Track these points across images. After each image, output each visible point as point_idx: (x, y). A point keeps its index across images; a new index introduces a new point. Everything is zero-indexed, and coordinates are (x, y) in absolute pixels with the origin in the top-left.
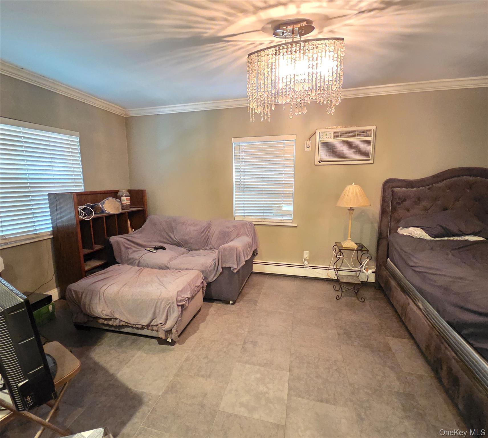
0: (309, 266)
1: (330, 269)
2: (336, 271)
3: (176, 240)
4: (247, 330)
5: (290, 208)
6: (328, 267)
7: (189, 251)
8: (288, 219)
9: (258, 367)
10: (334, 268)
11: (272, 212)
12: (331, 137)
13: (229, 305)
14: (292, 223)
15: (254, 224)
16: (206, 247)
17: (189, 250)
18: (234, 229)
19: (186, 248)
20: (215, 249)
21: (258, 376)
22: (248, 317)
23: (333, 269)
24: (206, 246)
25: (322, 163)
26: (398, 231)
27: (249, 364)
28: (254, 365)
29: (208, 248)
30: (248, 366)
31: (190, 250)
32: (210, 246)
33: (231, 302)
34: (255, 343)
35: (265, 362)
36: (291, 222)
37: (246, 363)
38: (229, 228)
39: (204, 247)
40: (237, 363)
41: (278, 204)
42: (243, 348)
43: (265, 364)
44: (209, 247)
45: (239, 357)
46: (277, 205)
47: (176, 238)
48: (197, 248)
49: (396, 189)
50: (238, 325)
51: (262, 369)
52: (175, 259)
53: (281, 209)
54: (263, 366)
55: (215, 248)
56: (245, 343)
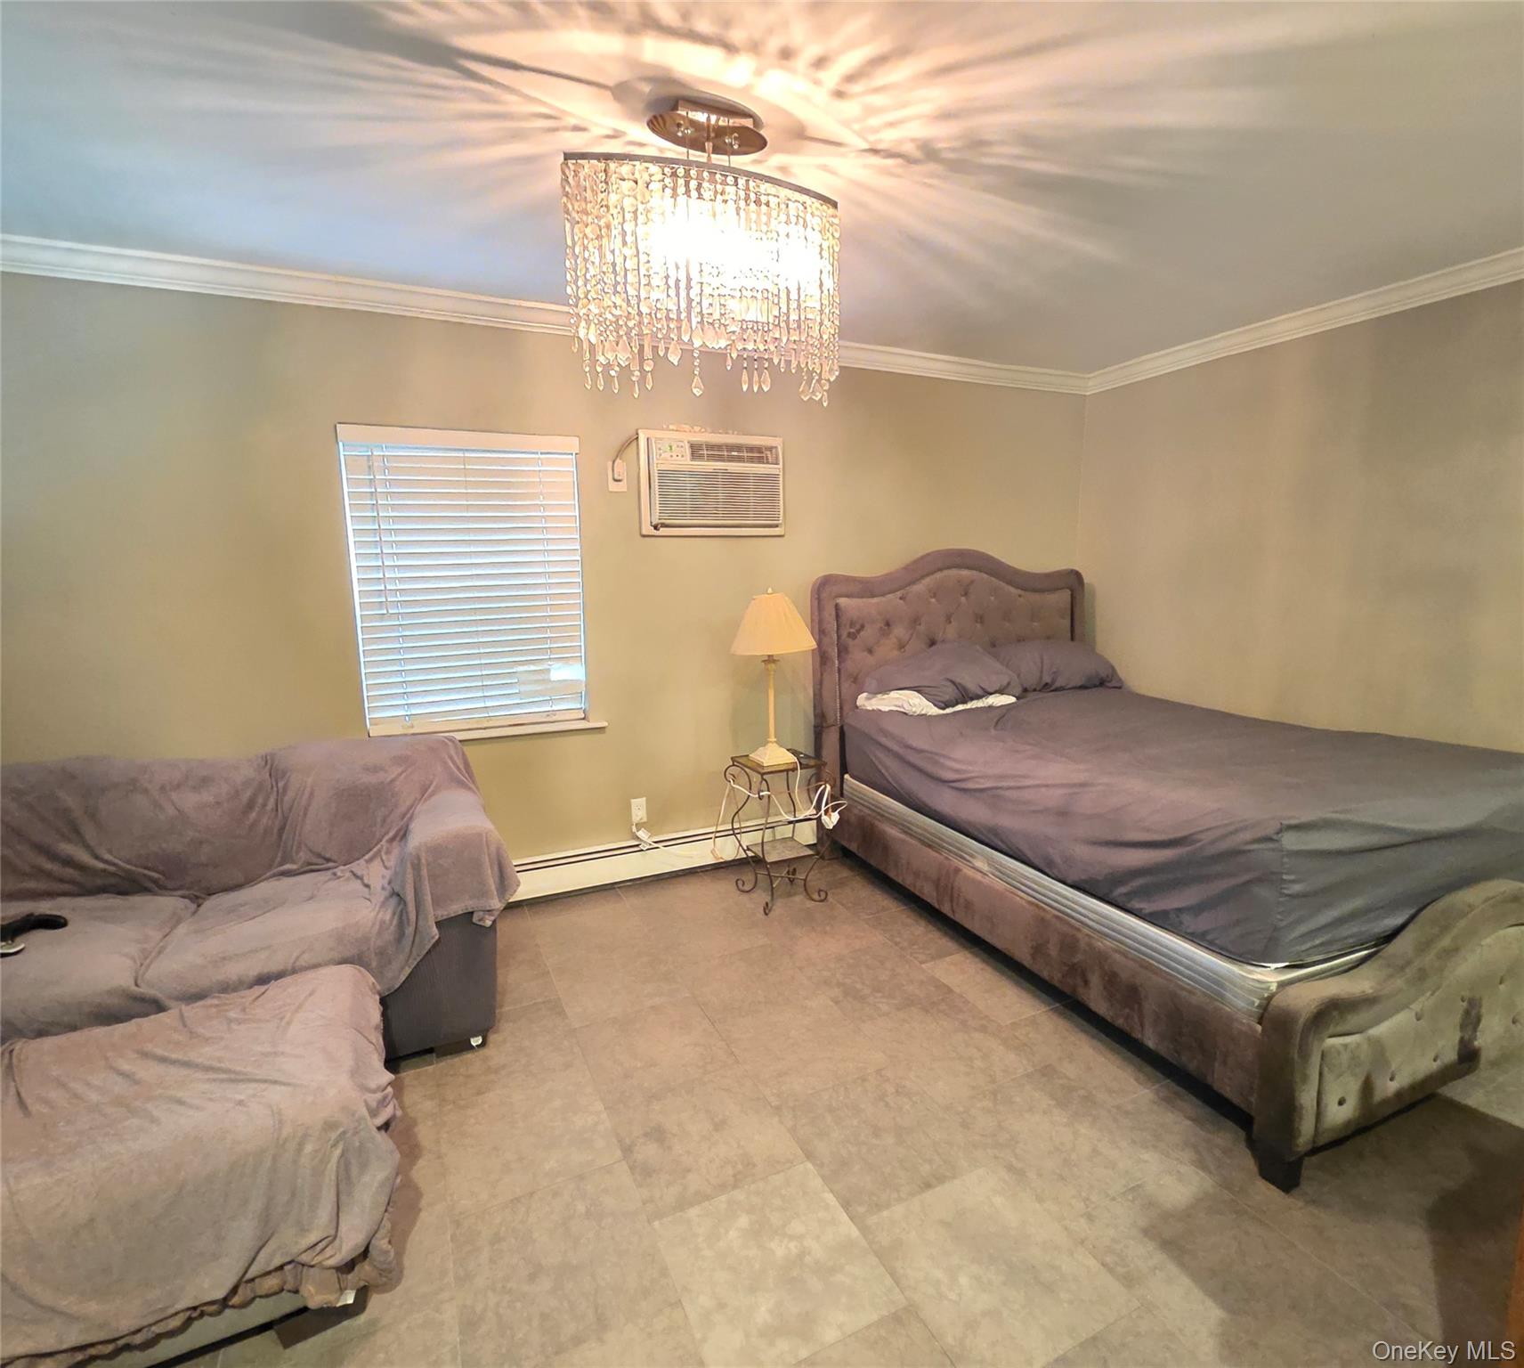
0: (656, 842)
1: (718, 835)
2: (738, 836)
3: (107, 867)
4: (599, 1106)
5: (574, 672)
6: (713, 829)
7: (197, 900)
8: (567, 710)
9: (723, 1198)
10: (733, 829)
11: (517, 691)
12: (683, 456)
13: (469, 1056)
14: (584, 719)
15: (460, 741)
16: (281, 864)
17: (197, 897)
18: (400, 770)
19: (180, 893)
20: (331, 864)
21: (743, 1221)
22: (568, 1066)
23: (731, 832)
24: (279, 859)
25: (663, 531)
26: (858, 703)
27: (691, 1205)
28: (708, 1198)
29: (288, 867)
30: (693, 1212)
31: (200, 893)
32: (303, 856)
33: (476, 1041)
34: (658, 1135)
35: (730, 1171)
36: (583, 716)
37: (683, 1204)
38: (375, 769)
39: (270, 867)
40: (656, 1224)
41: (533, 664)
42: (632, 1168)
43: (734, 1176)
44: (293, 862)
45: (644, 1204)
46: (532, 668)
47: (107, 856)
48: (240, 878)
49: (842, 601)
50: (557, 1103)
51: (739, 1195)
52: (160, 953)
53: (546, 677)
54: (735, 1187)
55: (328, 860)
56: (627, 1151)
